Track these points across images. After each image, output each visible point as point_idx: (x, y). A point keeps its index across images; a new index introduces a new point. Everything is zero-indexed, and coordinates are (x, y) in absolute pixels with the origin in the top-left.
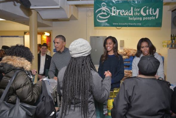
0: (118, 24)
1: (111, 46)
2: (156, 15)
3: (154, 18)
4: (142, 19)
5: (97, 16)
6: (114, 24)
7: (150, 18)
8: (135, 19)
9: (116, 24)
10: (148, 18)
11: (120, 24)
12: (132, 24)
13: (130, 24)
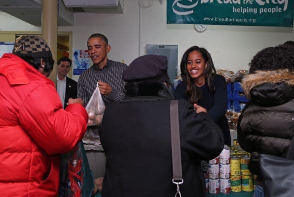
0: (212, 19)
1: (200, 66)
2: (284, 4)
3: (280, 9)
4: (258, 11)
5: (174, 4)
6: (205, 19)
7: (273, 10)
8: (244, 11)
9: (209, 19)
10: (270, 10)
11: (216, 19)
12: (238, 20)
13: (235, 20)
